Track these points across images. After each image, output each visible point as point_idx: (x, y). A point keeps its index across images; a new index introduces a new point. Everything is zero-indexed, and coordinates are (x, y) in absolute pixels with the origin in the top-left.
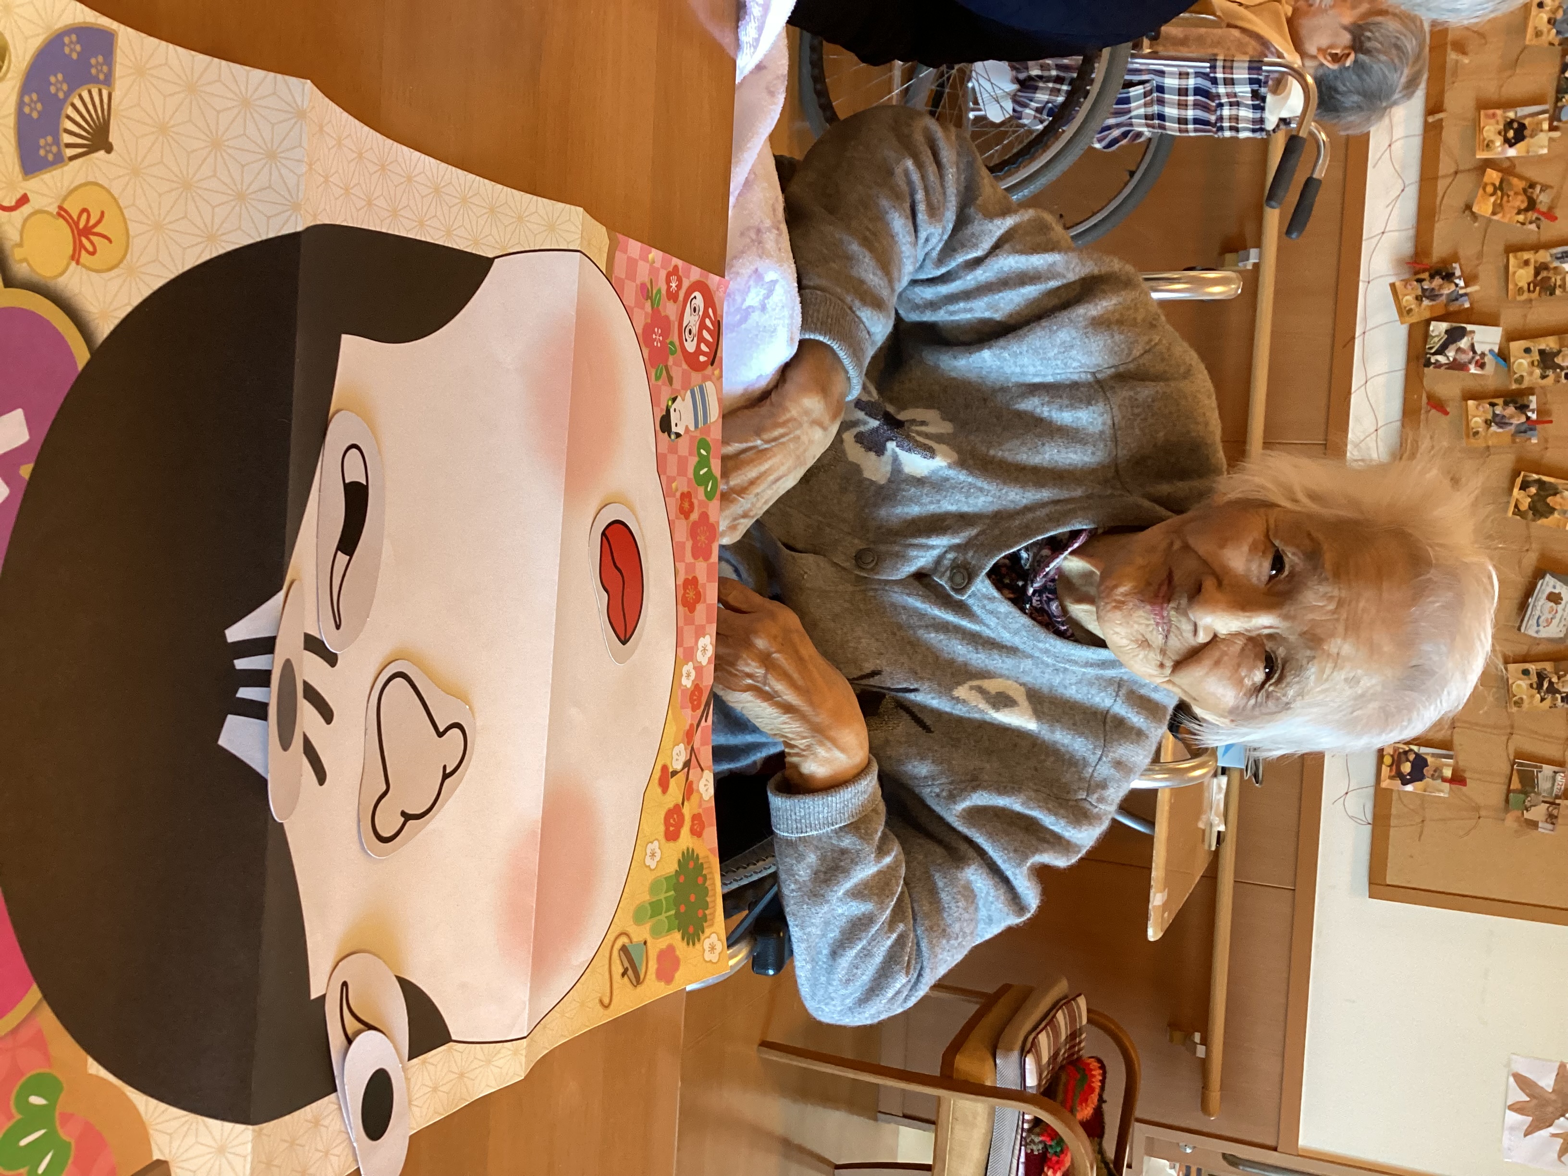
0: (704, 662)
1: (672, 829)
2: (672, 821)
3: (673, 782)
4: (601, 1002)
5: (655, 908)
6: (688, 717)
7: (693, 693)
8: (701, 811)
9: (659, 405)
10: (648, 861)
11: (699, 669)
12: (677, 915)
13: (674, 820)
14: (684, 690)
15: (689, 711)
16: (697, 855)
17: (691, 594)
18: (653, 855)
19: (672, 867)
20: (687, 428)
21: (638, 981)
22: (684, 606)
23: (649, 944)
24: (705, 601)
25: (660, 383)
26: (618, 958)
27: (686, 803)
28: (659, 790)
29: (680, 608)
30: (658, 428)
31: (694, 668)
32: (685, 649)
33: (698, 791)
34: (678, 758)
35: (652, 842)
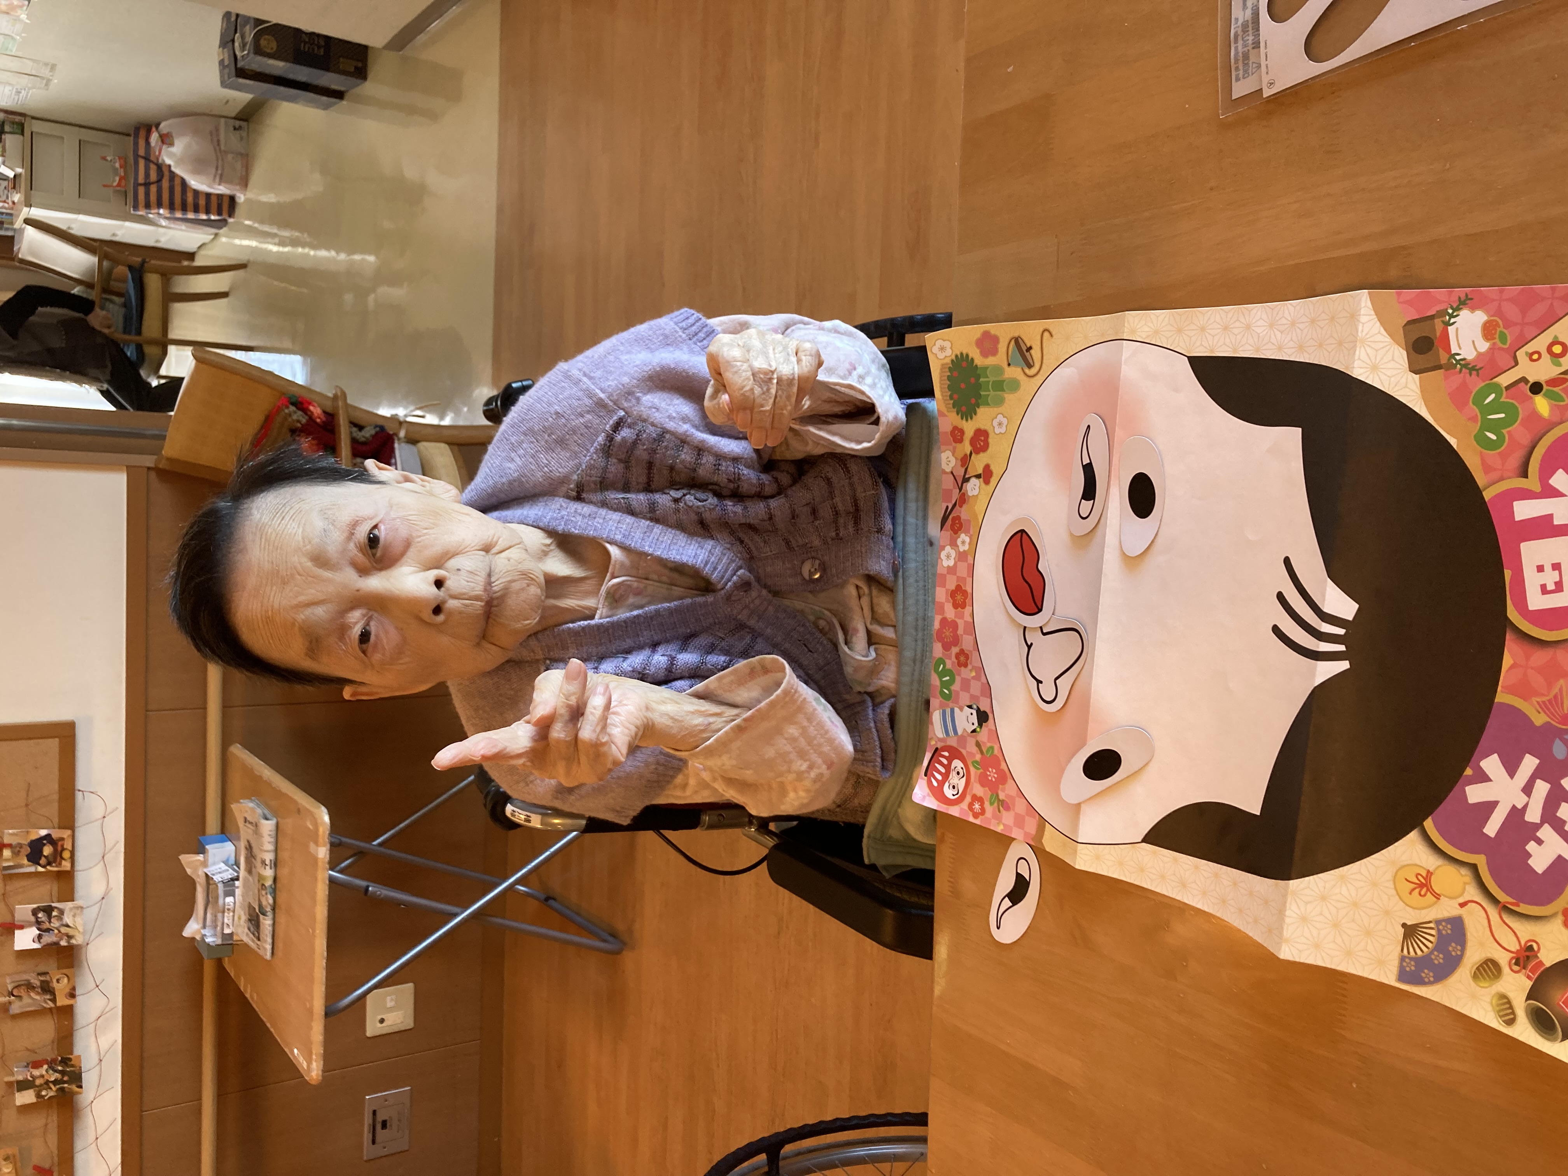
0: (948, 549)
1: (983, 438)
2: (982, 444)
3: (980, 471)
4: (1052, 335)
5: (999, 386)
6: (964, 513)
7: (960, 529)
8: (954, 444)
9: (990, 730)
10: (1005, 421)
11: (953, 544)
12: (979, 377)
13: (980, 444)
14: (967, 532)
15: (963, 517)
16: (958, 414)
17: (959, 597)
18: (1000, 424)
19: (982, 411)
20: (961, 709)
21: (1017, 341)
22: (966, 591)
23: (1006, 363)
24: (947, 590)
25: (989, 745)
26: (1035, 361)
27: (968, 453)
28: (992, 468)
29: (969, 591)
30: (990, 716)
31: (958, 546)
32: (966, 561)
33: (956, 459)
34: (973, 487)
35: (1000, 433)
